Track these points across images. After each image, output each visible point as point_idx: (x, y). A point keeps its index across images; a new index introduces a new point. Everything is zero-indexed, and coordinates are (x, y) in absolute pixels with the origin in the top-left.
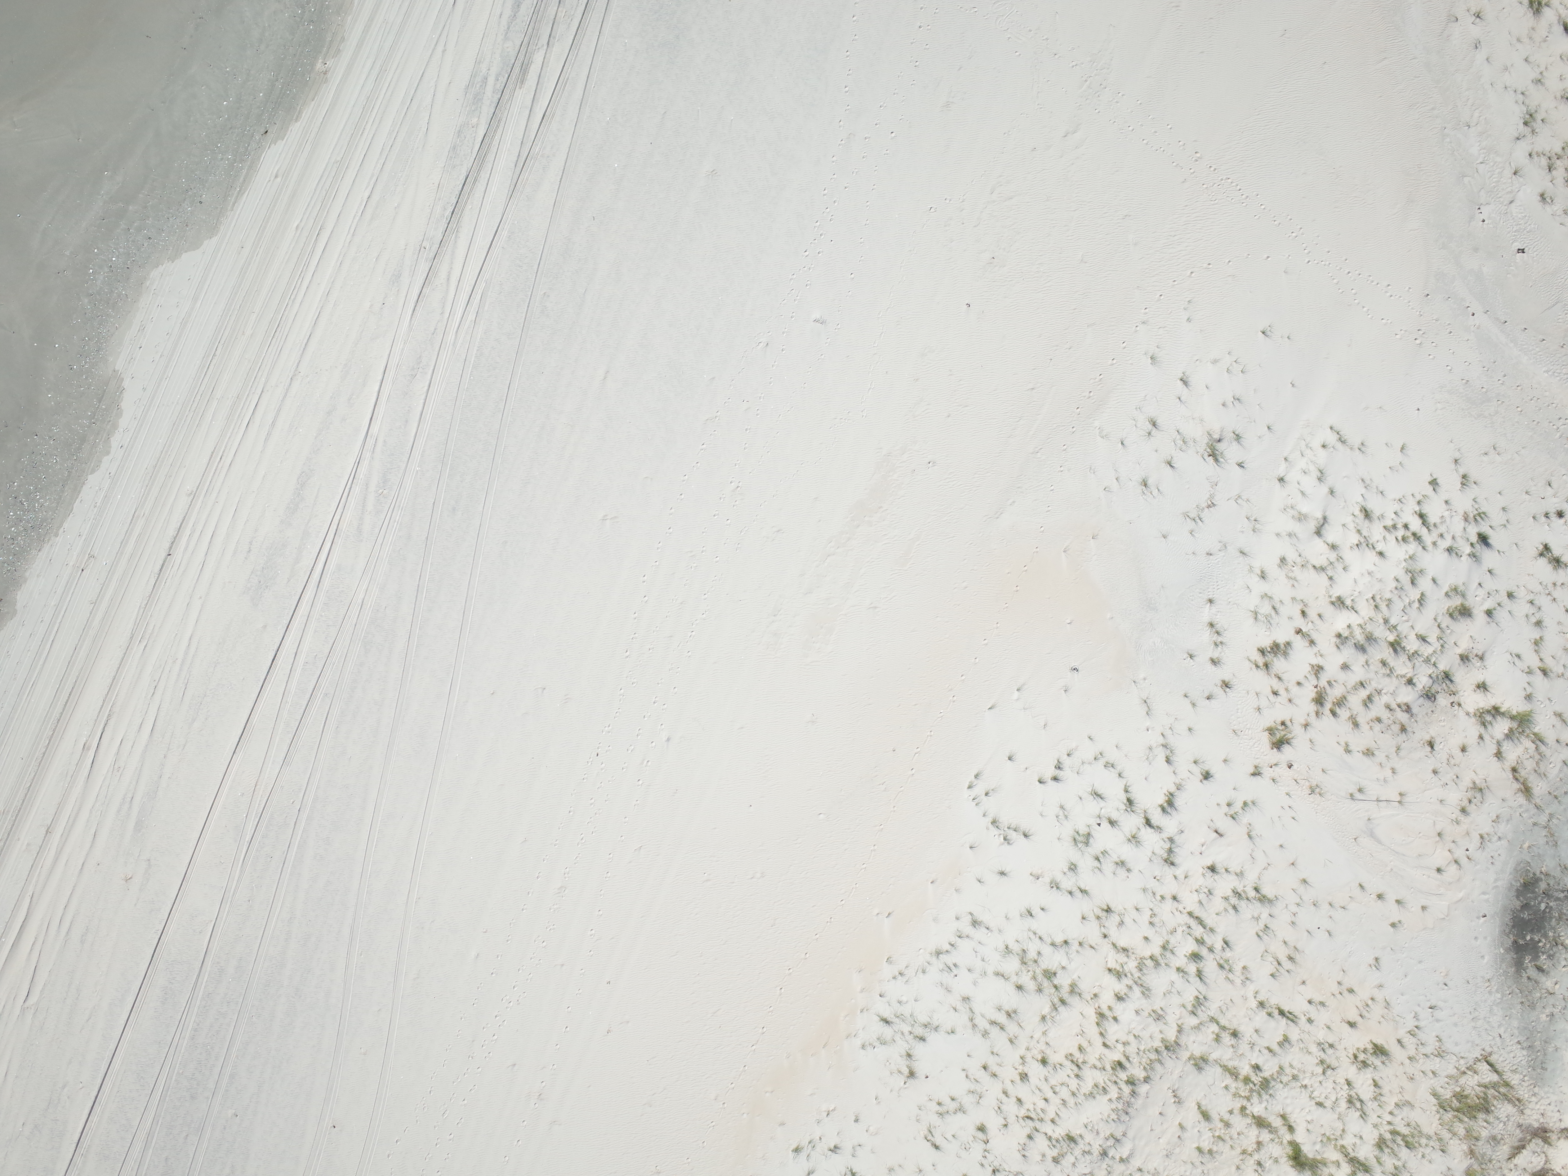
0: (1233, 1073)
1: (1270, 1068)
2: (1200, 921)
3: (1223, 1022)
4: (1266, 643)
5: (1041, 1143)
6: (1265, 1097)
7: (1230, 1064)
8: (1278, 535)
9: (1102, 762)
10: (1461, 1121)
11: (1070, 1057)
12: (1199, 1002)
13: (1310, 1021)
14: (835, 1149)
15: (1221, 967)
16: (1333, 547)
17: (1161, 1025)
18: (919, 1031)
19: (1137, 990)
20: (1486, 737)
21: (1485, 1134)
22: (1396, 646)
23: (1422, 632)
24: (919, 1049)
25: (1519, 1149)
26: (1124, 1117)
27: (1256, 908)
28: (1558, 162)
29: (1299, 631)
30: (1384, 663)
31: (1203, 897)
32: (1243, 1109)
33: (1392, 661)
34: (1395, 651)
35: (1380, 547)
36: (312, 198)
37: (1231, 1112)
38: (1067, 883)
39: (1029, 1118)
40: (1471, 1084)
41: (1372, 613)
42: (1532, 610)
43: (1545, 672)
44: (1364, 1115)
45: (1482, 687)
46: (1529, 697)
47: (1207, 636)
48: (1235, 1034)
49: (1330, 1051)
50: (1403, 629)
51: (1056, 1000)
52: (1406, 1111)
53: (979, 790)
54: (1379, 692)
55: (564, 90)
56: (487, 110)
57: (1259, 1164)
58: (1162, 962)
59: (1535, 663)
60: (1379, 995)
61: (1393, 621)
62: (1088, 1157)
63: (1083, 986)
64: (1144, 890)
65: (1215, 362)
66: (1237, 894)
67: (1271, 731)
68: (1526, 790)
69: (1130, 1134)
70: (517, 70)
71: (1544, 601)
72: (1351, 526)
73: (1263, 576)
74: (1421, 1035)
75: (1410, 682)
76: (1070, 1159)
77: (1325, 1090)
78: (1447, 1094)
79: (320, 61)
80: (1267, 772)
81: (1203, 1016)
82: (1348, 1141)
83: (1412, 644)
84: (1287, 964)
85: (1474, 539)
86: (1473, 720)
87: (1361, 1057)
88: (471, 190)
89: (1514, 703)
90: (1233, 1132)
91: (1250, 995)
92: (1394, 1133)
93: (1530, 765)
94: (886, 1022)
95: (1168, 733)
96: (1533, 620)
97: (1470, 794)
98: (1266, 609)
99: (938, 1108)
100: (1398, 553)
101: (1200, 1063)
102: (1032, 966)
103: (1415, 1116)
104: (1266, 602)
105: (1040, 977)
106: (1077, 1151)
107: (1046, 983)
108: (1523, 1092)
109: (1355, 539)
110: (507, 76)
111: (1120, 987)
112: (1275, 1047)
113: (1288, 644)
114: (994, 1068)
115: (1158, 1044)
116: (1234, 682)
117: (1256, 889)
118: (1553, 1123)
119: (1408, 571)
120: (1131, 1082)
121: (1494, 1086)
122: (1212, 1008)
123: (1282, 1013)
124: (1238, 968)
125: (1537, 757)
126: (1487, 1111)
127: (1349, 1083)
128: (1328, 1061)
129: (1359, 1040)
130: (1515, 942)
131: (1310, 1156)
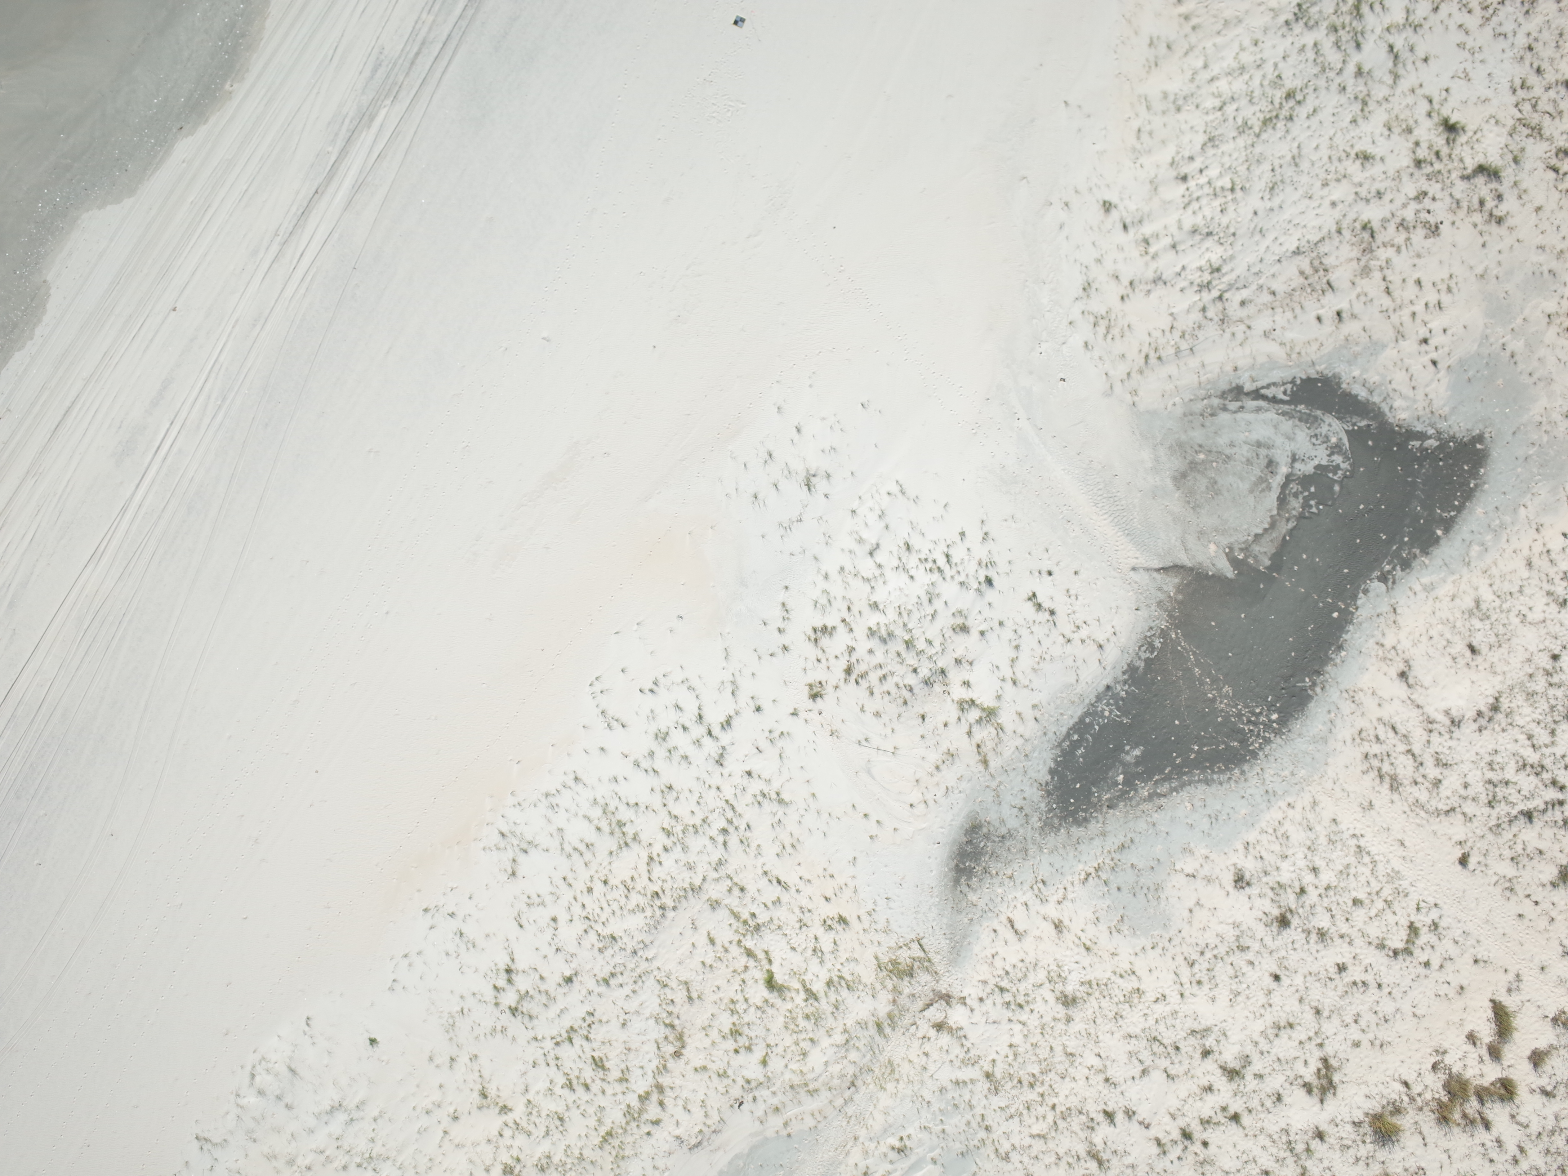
0: (736, 916)
1: (762, 918)
2: (733, 808)
3: (735, 880)
4: (819, 625)
5: (592, 937)
6: (756, 936)
7: (736, 910)
8: (843, 550)
9: (687, 685)
10: (891, 979)
11: (624, 883)
12: (720, 863)
13: (798, 891)
14: (452, 915)
15: (742, 842)
16: (880, 566)
17: (691, 873)
18: (524, 846)
19: (679, 847)
20: (963, 720)
21: (907, 991)
22: (909, 644)
23: (929, 637)
24: (521, 858)
25: (929, 1005)
26: (653, 931)
27: (775, 807)
28: (1101, 322)
29: (844, 621)
30: (899, 654)
31: (738, 792)
32: (739, 942)
33: (904, 654)
34: (908, 647)
35: (912, 573)
36: (206, 183)
37: (731, 942)
38: (645, 764)
39: (587, 918)
40: (904, 956)
41: (896, 618)
42: (1015, 637)
43: (1014, 683)
44: (822, 962)
45: (967, 684)
46: (999, 697)
47: (779, 612)
48: (742, 890)
49: (807, 914)
50: (917, 633)
51: (622, 842)
52: (852, 964)
53: (598, 687)
54: (892, 674)
55: (396, 140)
56: (340, 143)
57: (744, 981)
58: (700, 831)
59: (1008, 674)
60: (851, 884)
61: (910, 626)
62: (623, 953)
63: (643, 837)
64: (698, 779)
65: (824, 419)
66: (764, 795)
67: (811, 686)
68: (985, 762)
69: (656, 944)
70: (367, 116)
71: (1024, 632)
72: (895, 553)
73: (826, 577)
74: (875, 916)
75: (915, 671)
76: (610, 951)
77: (801, 940)
78: (885, 959)
79: (229, 83)
80: (803, 715)
81: (722, 872)
82: (807, 978)
83: (921, 645)
84: (789, 849)
85: (982, 579)
86: (956, 706)
87: (829, 922)
89: (987, 700)
90: (730, 956)
91: (759, 865)
92: (841, 977)
93: (990, 745)
94: (503, 835)
95: (737, 674)
96: (1014, 644)
97: (944, 757)
98: (823, 601)
99: (527, 900)
100: (924, 579)
101: (715, 905)
102: (610, 816)
103: (859, 970)
104: (825, 595)
105: (614, 825)
106: (616, 948)
107: (617, 830)
108: (940, 968)
109: (896, 563)
110: (358, 122)
111: (668, 842)
112: (770, 904)
113: (834, 628)
114: (571, 881)
115: (686, 885)
116: (791, 647)
117: (778, 794)
118: (956, 992)
119: (928, 593)
120: (662, 908)
121: (920, 960)
122: (730, 869)
123: (779, 882)
124: (754, 846)
125: (996, 740)
126: (911, 975)
127: (816, 938)
128: (805, 921)
129: (831, 911)
130: (957, 865)
131: (780, 982)
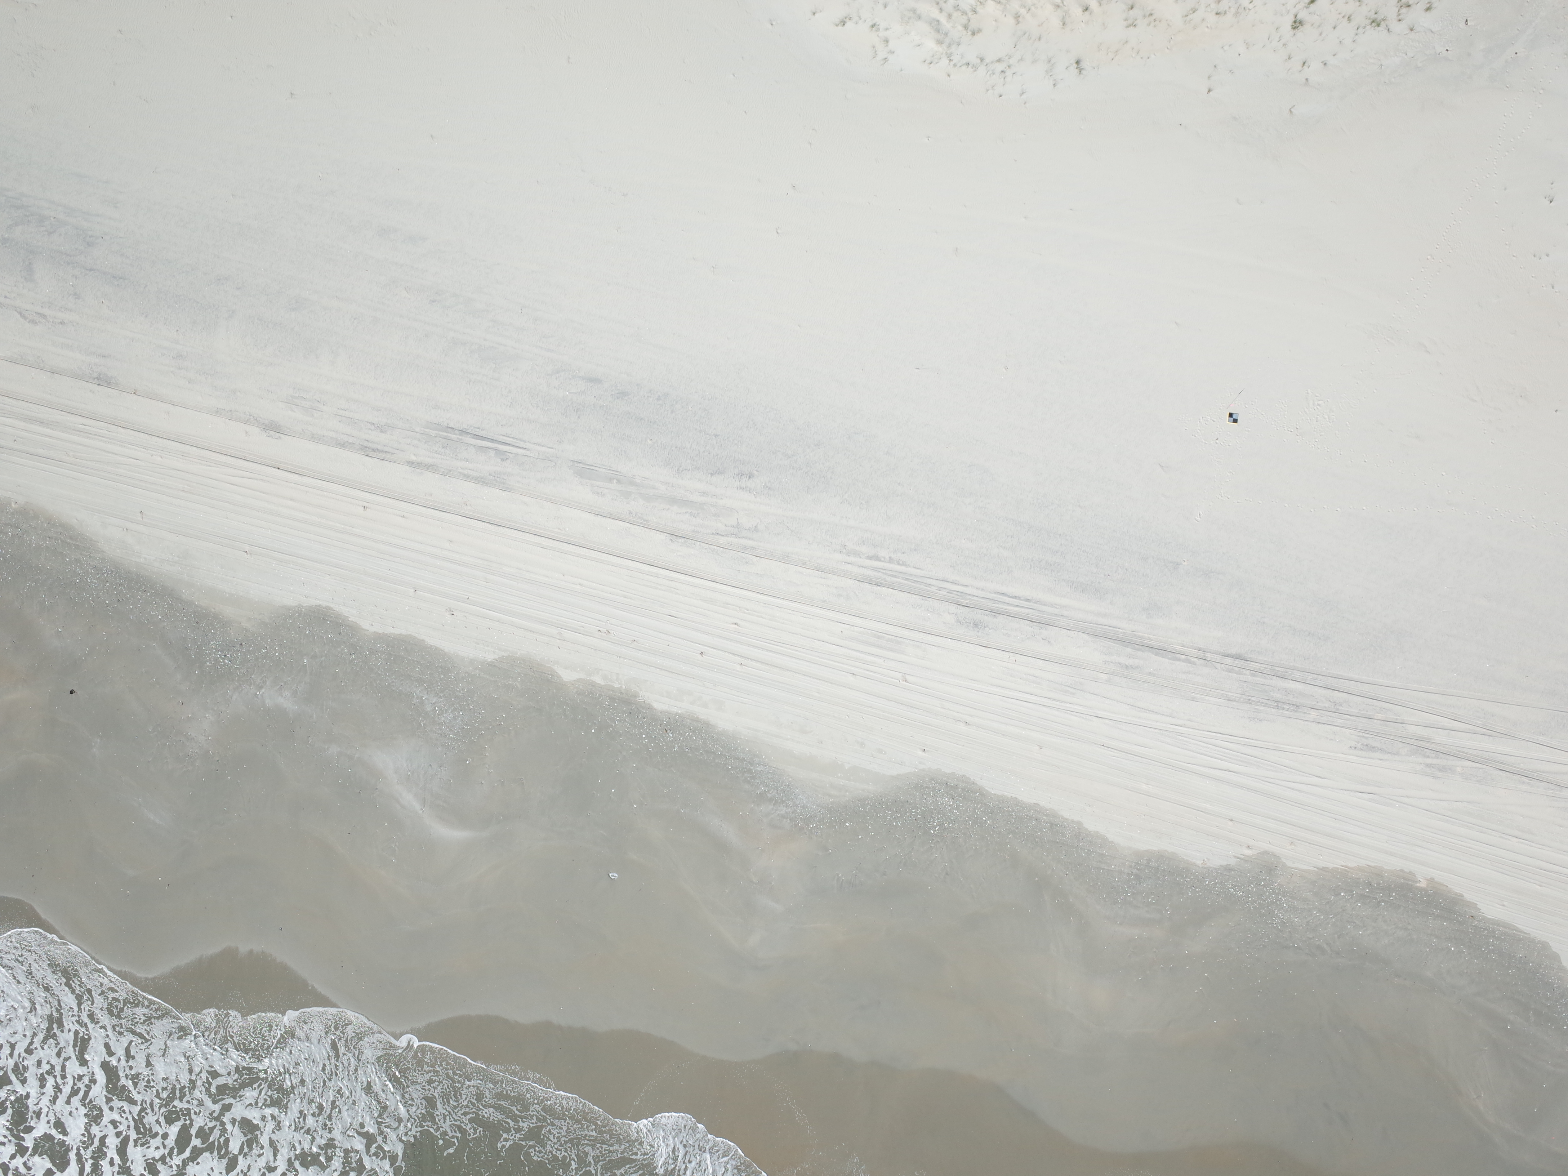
36: (1518, 878)
55: (1435, 708)
70: (1422, 743)
88: (1508, 765)
110: (1426, 750)
